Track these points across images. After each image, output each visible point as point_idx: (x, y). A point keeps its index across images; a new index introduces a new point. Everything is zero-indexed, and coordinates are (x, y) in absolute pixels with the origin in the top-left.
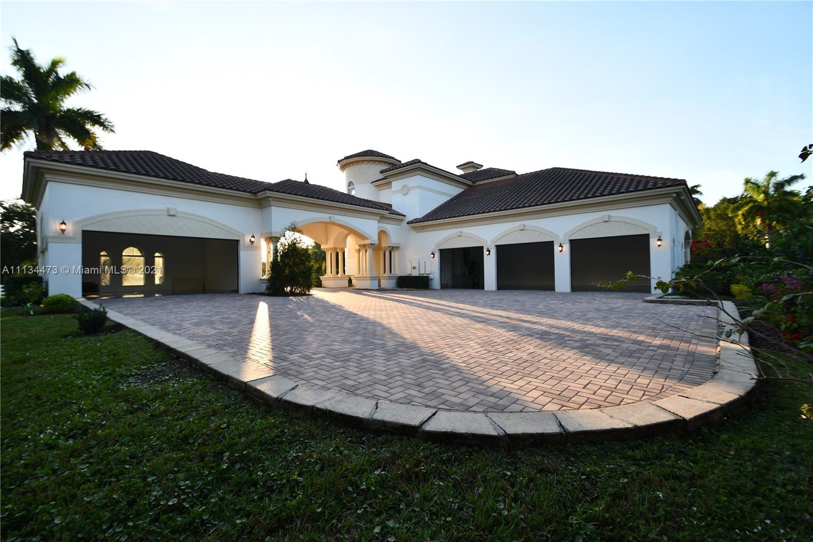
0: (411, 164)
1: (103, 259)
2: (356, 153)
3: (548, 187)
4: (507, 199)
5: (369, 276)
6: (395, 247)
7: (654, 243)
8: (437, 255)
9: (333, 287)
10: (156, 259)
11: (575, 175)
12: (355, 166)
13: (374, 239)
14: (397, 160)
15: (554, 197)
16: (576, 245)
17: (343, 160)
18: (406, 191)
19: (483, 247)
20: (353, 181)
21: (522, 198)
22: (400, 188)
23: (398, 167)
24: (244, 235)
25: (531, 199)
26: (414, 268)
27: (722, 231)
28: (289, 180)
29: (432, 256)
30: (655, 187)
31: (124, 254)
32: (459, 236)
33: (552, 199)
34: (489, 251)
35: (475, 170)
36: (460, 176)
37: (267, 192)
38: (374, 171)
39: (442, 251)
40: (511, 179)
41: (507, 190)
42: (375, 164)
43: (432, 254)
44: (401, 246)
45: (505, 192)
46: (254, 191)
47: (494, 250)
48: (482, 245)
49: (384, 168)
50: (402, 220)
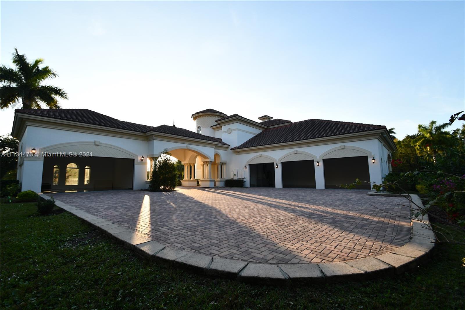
0: (233, 117)
1: (55, 169)
3: (309, 130)
4: (287, 136)
5: (209, 179)
6: (224, 163)
7: (370, 161)
8: (248, 168)
9: (188, 186)
10: (86, 170)
11: (326, 123)
12: (201, 118)
13: (212, 158)
14: (225, 114)
15: (313, 135)
16: (327, 162)
17: (195, 114)
18: (230, 132)
20: (201, 126)
21: (295, 136)
22: (227, 130)
23: (225, 118)
24: (137, 156)
25: (300, 136)
26: (235, 175)
27: (409, 154)
28: (164, 126)
29: (245, 168)
30: (369, 130)
31: (67, 167)
32: (260, 157)
33: (312, 136)
34: (277, 165)
35: (269, 120)
36: (260, 123)
37: (151, 132)
38: (212, 121)
39: (251, 166)
40: (289, 125)
41: (286, 131)
42: (212, 117)
43: (245, 167)
44: (227, 162)
45: (285, 132)
46: (144, 131)
47: (280, 164)
48: (273, 162)
49: (218, 119)
50: (228, 148)
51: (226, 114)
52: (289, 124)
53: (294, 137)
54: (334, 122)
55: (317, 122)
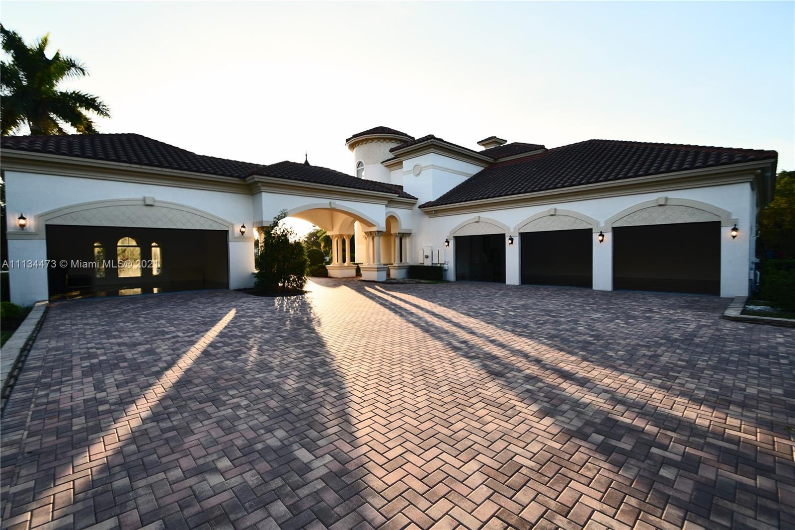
0: (424, 141)
1: (97, 250)
2: (365, 130)
3: (585, 163)
4: (535, 178)
5: (376, 266)
6: (406, 233)
7: (726, 233)
8: (452, 243)
9: (339, 277)
10: (153, 249)
11: (619, 148)
12: (364, 145)
13: (382, 226)
14: (409, 137)
15: (594, 175)
16: (620, 233)
17: (351, 138)
18: (418, 171)
19: (505, 234)
20: (363, 161)
21: (553, 177)
22: (412, 168)
23: (409, 144)
24: (233, 225)
25: (564, 177)
26: (427, 257)
28: (287, 163)
29: (447, 244)
30: (731, 161)
31: (118, 245)
32: (477, 222)
33: (591, 178)
34: (511, 239)
35: (498, 146)
36: (481, 153)
37: (255, 176)
38: (383, 150)
39: (458, 239)
40: (539, 154)
41: (534, 168)
42: (385, 143)
43: (446, 242)
44: (413, 232)
45: (531, 170)
46: (243, 175)
47: (518, 238)
48: (504, 233)
49: (395, 146)
50: (415, 204)
51: (411, 136)
52: (540, 151)
53: (550, 179)
54: (643, 146)
55: (603, 146)
